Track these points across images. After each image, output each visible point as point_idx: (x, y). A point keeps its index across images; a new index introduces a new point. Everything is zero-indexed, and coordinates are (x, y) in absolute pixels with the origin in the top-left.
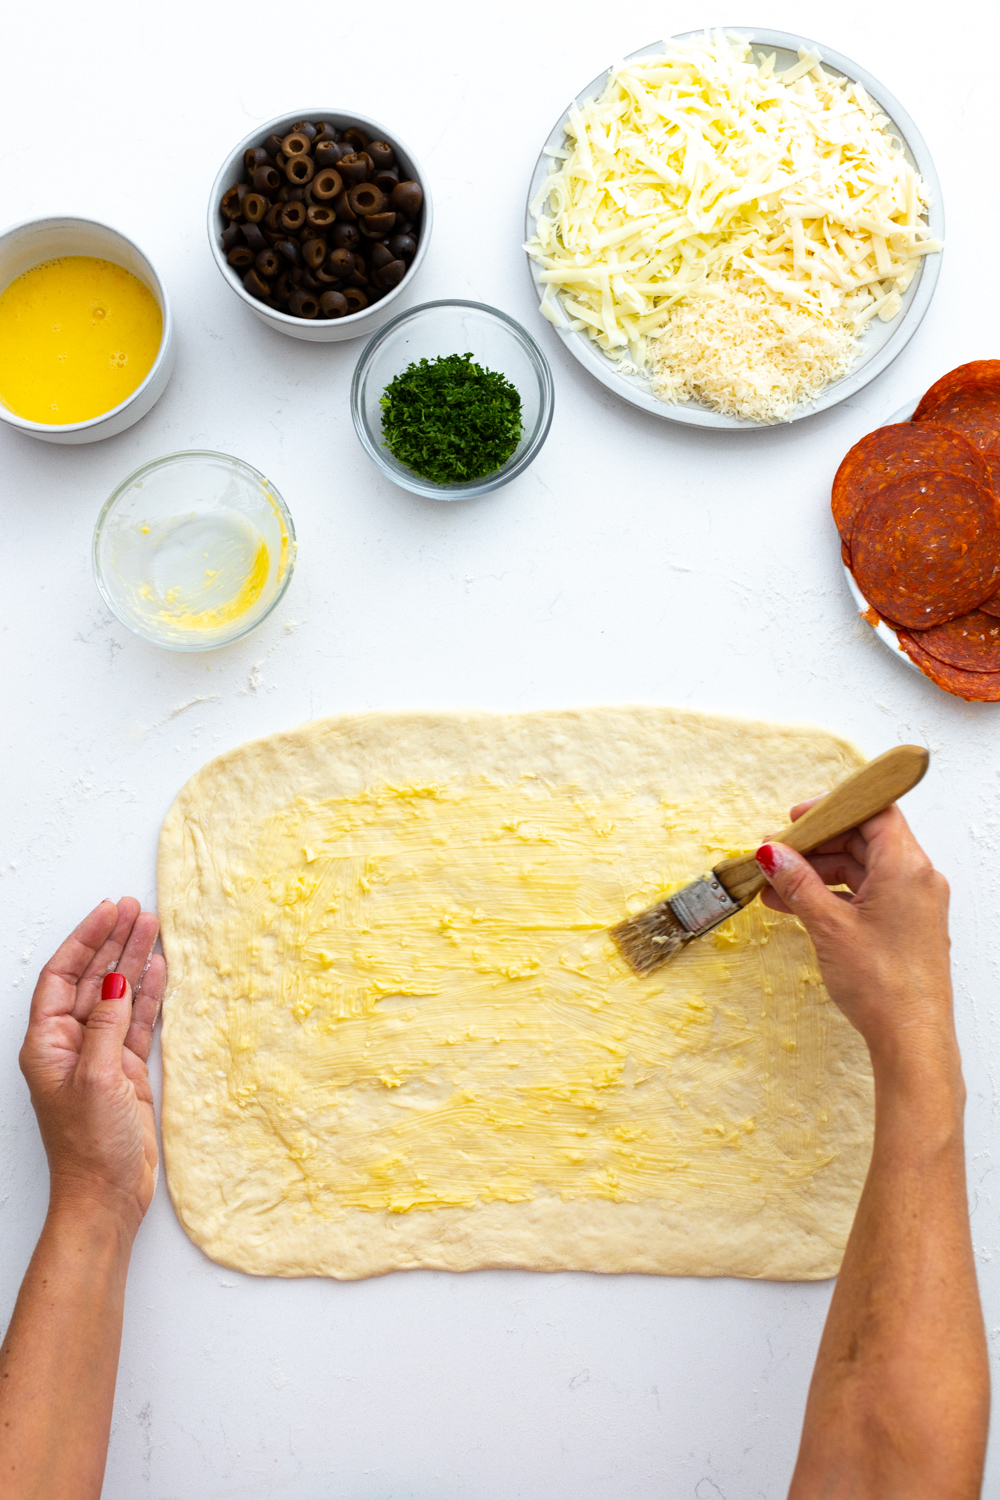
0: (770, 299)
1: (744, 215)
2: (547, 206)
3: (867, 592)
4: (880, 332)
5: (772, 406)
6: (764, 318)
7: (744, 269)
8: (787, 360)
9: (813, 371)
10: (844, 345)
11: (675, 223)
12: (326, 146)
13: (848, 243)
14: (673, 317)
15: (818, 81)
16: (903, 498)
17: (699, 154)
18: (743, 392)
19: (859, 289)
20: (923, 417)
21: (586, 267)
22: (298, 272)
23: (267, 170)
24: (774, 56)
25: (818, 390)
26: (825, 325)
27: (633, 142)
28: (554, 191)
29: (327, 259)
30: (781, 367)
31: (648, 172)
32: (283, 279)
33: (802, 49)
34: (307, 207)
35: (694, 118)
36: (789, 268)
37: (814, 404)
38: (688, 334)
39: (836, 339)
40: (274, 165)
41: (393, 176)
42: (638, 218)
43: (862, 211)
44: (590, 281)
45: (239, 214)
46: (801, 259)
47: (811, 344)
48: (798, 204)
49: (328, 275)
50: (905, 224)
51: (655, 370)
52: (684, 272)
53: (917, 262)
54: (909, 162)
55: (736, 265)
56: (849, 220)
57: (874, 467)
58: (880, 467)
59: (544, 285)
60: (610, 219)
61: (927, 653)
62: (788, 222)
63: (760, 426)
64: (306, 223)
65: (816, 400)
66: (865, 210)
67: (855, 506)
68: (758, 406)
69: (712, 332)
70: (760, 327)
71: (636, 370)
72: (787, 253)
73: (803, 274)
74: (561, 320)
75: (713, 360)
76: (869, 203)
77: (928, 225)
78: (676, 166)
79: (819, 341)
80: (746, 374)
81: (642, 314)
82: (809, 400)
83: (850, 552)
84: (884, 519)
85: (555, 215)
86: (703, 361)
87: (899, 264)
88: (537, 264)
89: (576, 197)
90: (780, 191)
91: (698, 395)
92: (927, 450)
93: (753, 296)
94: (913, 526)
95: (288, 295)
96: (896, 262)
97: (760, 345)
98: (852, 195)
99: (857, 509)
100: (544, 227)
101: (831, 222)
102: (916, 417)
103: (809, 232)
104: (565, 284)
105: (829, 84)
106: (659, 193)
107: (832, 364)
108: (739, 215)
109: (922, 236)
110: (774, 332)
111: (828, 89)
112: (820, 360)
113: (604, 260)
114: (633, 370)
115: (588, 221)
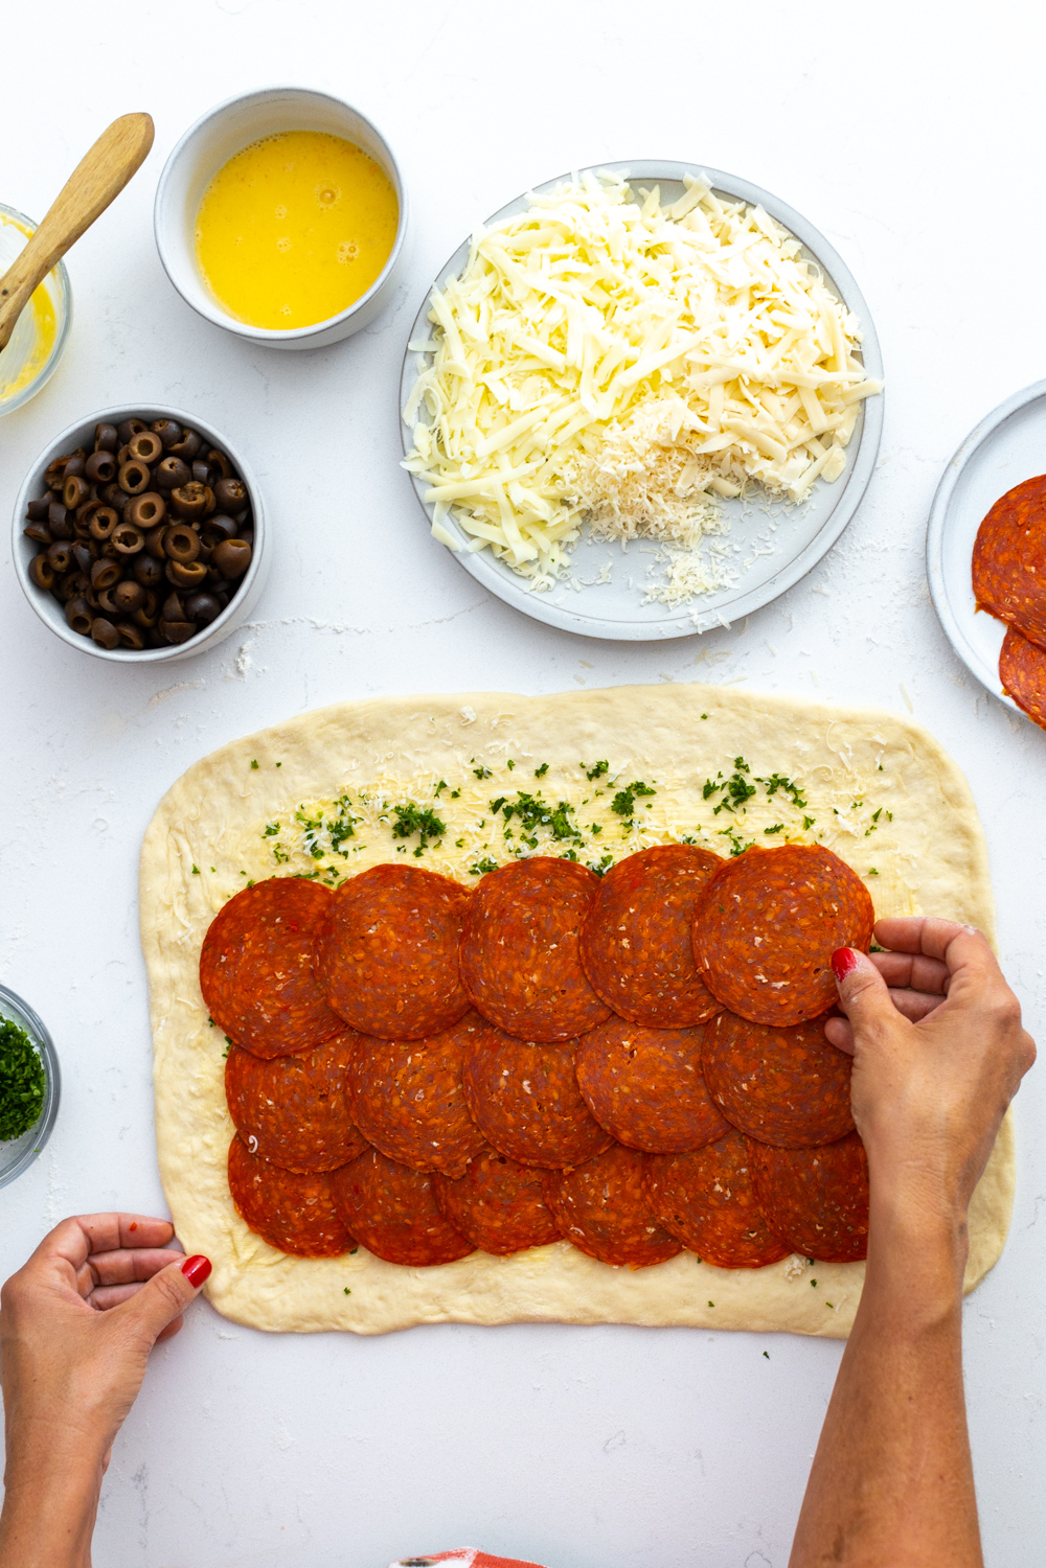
2: (422, 411)
11: (572, 408)
13: (773, 400)
15: (711, 210)
17: (586, 326)
19: (794, 451)
21: (476, 478)
24: (657, 189)
27: (507, 323)
28: (427, 393)
31: (530, 357)
33: (688, 177)
35: (575, 285)
42: (526, 412)
43: (781, 363)
44: (482, 494)
48: (711, 366)
50: (835, 369)
53: (857, 407)
54: (830, 293)
56: (768, 375)
59: (432, 504)
60: (494, 418)
66: (784, 360)
71: (553, 584)
74: (458, 543)
76: (789, 351)
77: (863, 364)
78: (559, 345)
81: (548, 520)
85: (433, 419)
87: (836, 414)
88: (421, 481)
89: (453, 398)
90: (685, 354)
96: (832, 412)
98: (767, 346)
100: (422, 437)
101: (748, 381)
104: (456, 500)
105: (725, 213)
106: (545, 379)
108: (639, 391)
109: (857, 379)
111: (724, 218)
113: (494, 466)
114: (549, 585)
115: (470, 423)
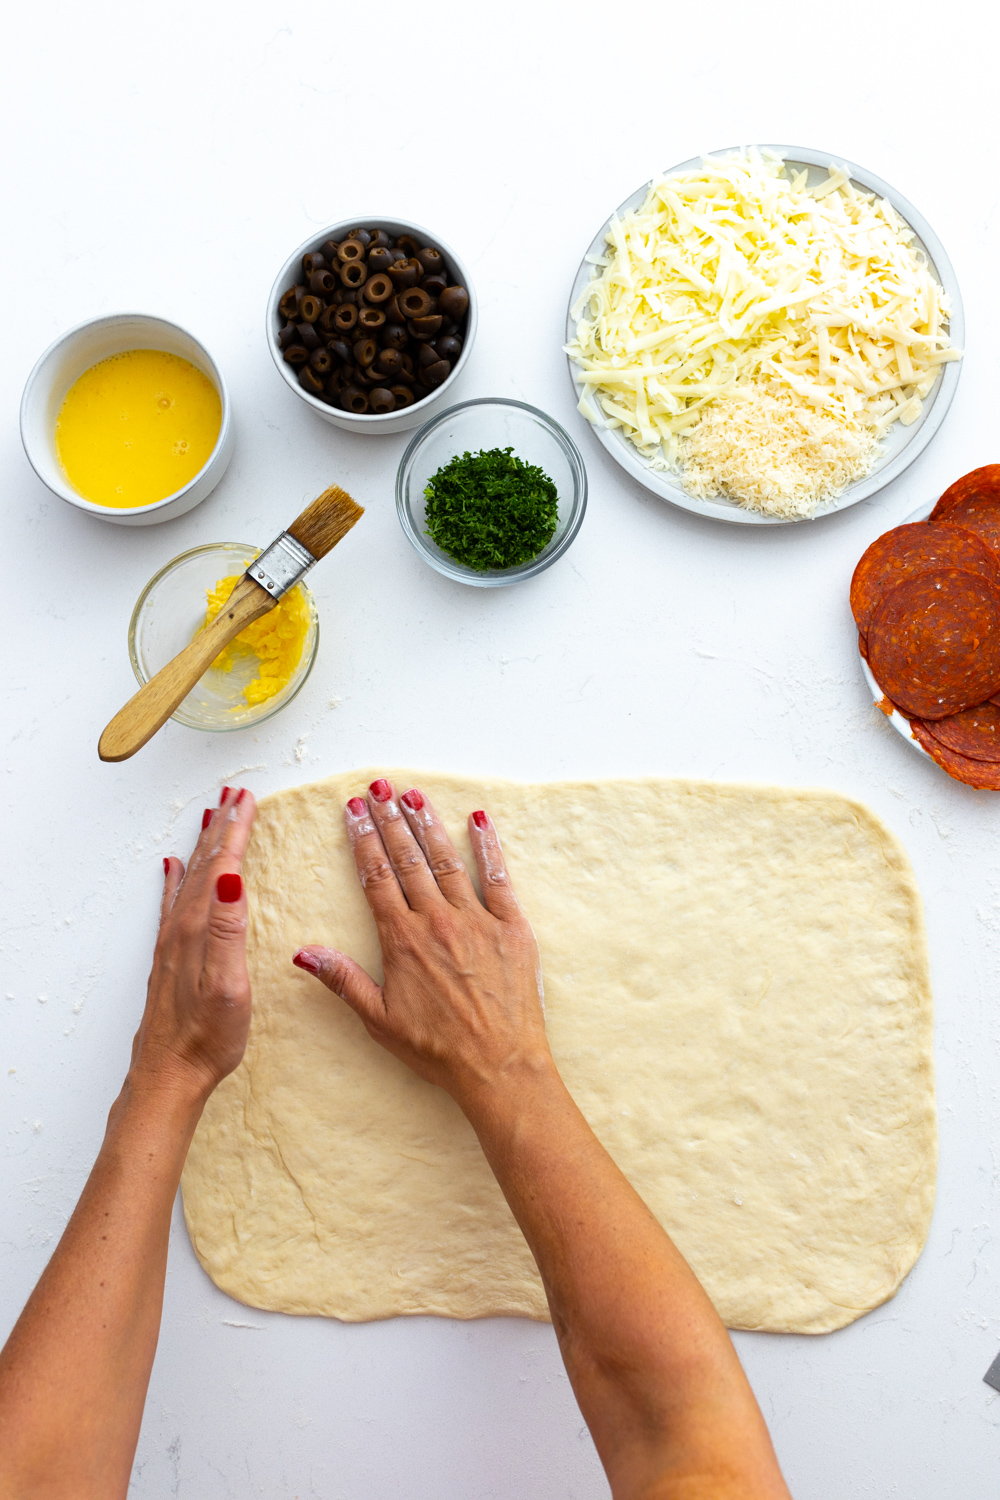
0: (796, 402)
1: (774, 322)
2: (587, 311)
3: (882, 682)
4: (900, 435)
5: (795, 504)
6: (790, 420)
7: (772, 373)
8: (810, 460)
9: (835, 471)
10: (866, 447)
11: (707, 328)
12: (378, 253)
13: (871, 351)
14: (704, 417)
15: (846, 196)
16: (918, 593)
17: (732, 264)
18: (768, 490)
19: (882, 394)
20: (941, 517)
21: (622, 369)
22: (349, 370)
23: (323, 274)
24: (805, 173)
25: (840, 490)
26: (847, 427)
27: (669, 251)
28: (594, 297)
29: (377, 358)
30: (805, 467)
31: (684, 280)
32: (335, 376)
33: (832, 167)
34: (359, 309)
35: (729, 231)
36: (815, 373)
37: (836, 503)
38: (717, 433)
39: (857, 441)
40: (330, 269)
41: (441, 281)
42: (673, 323)
43: (885, 321)
44: (626, 382)
45: (296, 314)
46: (826, 365)
47: (834, 446)
48: (825, 313)
49: (378, 373)
50: (927, 333)
51: (685, 467)
52: (716, 375)
53: (938, 369)
54: (932, 275)
55: (764, 370)
56: (873, 328)
57: (892, 563)
58: (898, 564)
59: (582, 385)
60: (645, 324)
61: (939, 742)
62: (814, 330)
63: (784, 522)
64: (358, 324)
65: (838, 498)
66: (888, 320)
67: (873, 600)
68: (783, 503)
69: (740, 432)
70: (786, 429)
71: (668, 466)
72: (813, 359)
73: (827, 379)
74: (597, 418)
75: (740, 459)
76: (892, 313)
77: (949, 335)
78: (709, 275)
79: (842, 443)
80: (771, 473)
81: (674, 414)
82: (832, 498)
83: (867, 643)
84: (900, 614)
85: (595, 318)
86: (731, 459)
87: (921, 371)
88: (576, 365)
89: (615, 303)
90: (807, 301)
91: (726, 491)
92: (943, 548)
93: (780, 399)
94: (928, 620)
95: (340, 390)
96: (917, 369)
97: (785, 445)
98: (876, 305)
99: (875, 603)
100: (584, 329)
101: (856, 330)
102: (933, 517)
103: (834, 339)
104: (602, 384)
105: (858, 200)
106: (693, 300)
107: (854, 465)
108: (769, 322)
109: (942, 346)
110: (799, 433)
111: (857, 204)
112: (842, 461)
113: (639, 362)
114: (665, 466)
115: (625, 325)
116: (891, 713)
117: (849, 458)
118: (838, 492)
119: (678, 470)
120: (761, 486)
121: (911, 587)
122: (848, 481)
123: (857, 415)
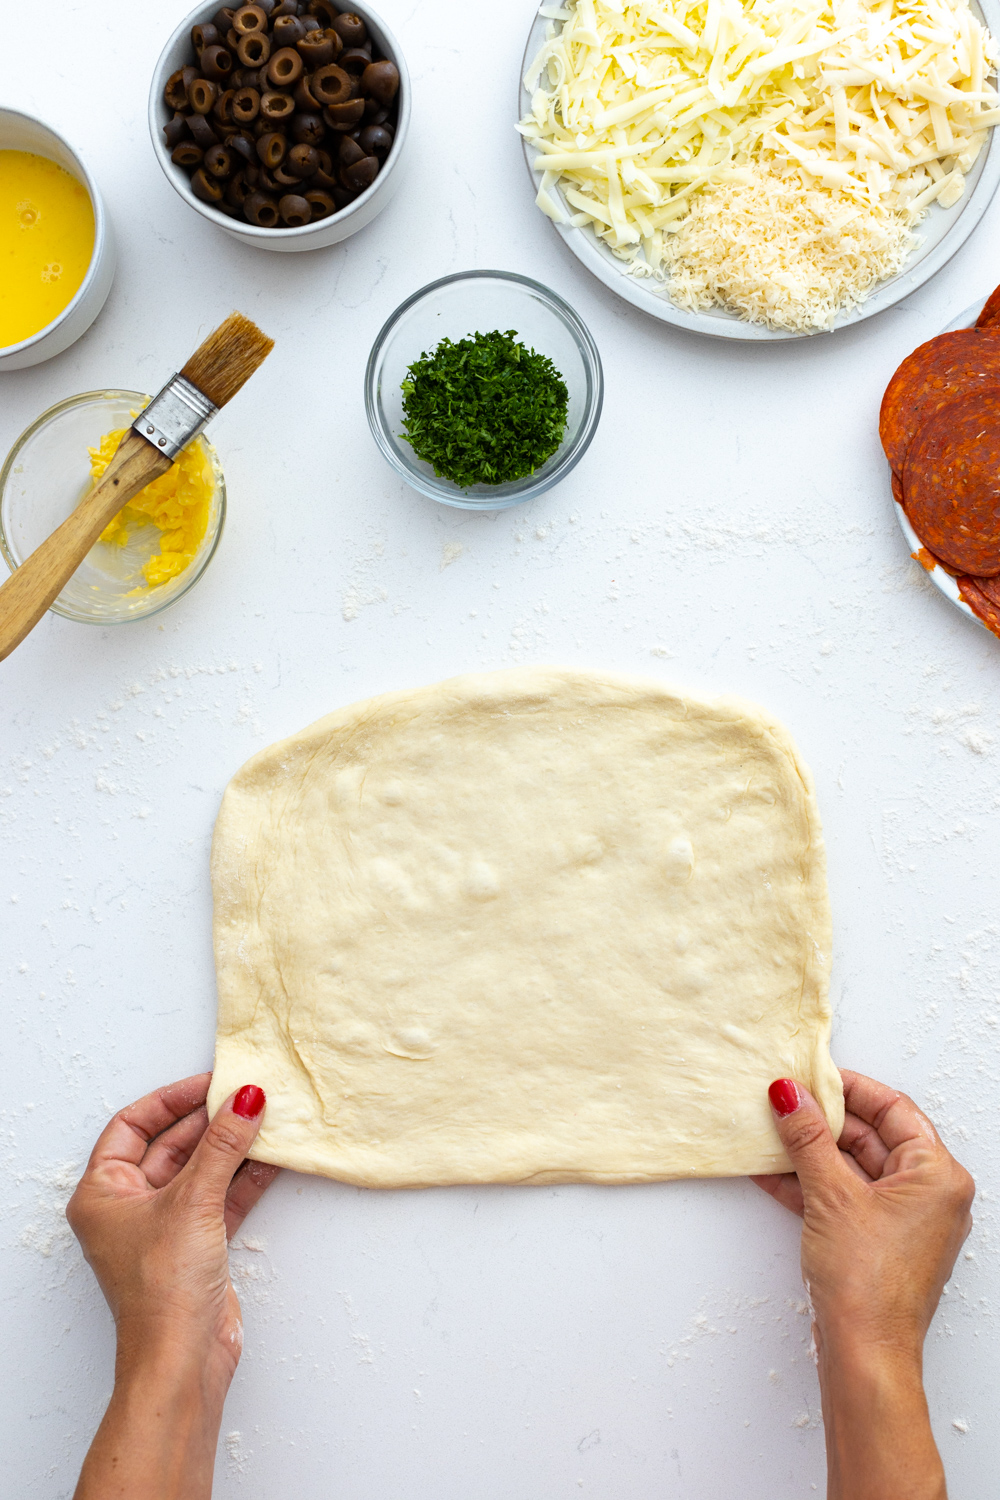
0: (807, 184)
1: (777, 83)
2: (544, 78)
3: (921, 532)
4: (939, 221)
5: (809, 313)
6: (801, 207)
7: (777, 148)
8: (827, 257)
9: (858, 269)
10: (896, 237)
11: (694, 95)
12: (285, 22)
13: (900, 115)
14: (694, 207)
16: (965, 420)
18: (775, 297)
19: (914, 169)
20: (990, 322)
21: (590, 150)
22: (253, 172)
23: (217, 50)
25: (864, 293)
26: (872, 214)
28: (552, 60)
29: (286, 157)
30: (820, 266)
31: (663, 34)
32: (236, 181)
34: (261, 94)
36: (830, 146)
37: (860, 310)
38: (710, 228)
39: (885, 230)
40: (225, 45)
41: (364, 55)
42: (651, 90)
43: (917, 75)
44: (594, 167)
45: (185, 103)
46: (844, 136)
47: (856, 237)
48: (841, 68)
49: (288, 175)
50: (969, 89)
51: (672, 271)
52: (707, 153)
53: (984, 135)
54: (974, 14)
55: (766, 144)
56: (902, 86)
57: (931, 383)
58: (939, 383)
59: (541, 172)
60: (617, 92)
61: (993, 604)
62: (828, 91)
63: (796, 336)
64: (260, 115)
65: (862, 304)
66: (920, 74)
67: (908, 430)
68: (793, 313)
69: (739, 224)
70: (796, 218)
71: (650, 271)
72: (828, 128)
73: (847, 154)
74: (561, 214)
75: (740, 259)
76: (925, 65)
77: (997, 90)
78: (695, 26)
79: (865, 234)
80: (778, 275)
81: (656, 205)
82: (854, 304)
83: (901, 484)
84: (942, 445)
85: (555, 87)
86: (728, 260)
87: (962, 138)
88: (533, 147)
89: (578, 66)
90: (819, 55)
91: (723, 300)
92: (994, 362)
93: (787, 181)
94: (977, 453)
95: (243, 199)
96: (958, 136)
97: (795, 239)
98: (905, 56)
99: (911, 434)
100: (541, 102)
101: (880, 89)
102: (981, 322)
103: (854, 102)
104: (566, 171)
106: (675, 59)
107: (882, 261)
108: (771, 83)
109: (989, 104)
110: (812, 223)
112: (867, 257)
113: (610, 141)
114: (646, 271)
115: (592, 94)
116: (932, 568)
117: (875, 253)
118: (863, 296)
119: (662, 275)
120: (767, 292)
121: (956, 413)
122: (874, 282)
123: (884, 197)
